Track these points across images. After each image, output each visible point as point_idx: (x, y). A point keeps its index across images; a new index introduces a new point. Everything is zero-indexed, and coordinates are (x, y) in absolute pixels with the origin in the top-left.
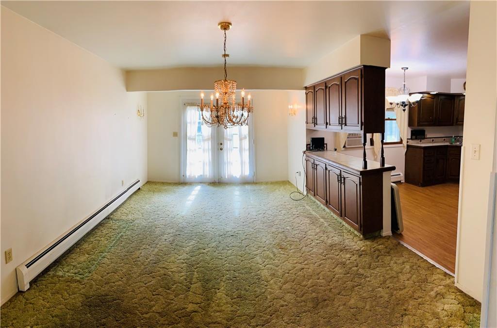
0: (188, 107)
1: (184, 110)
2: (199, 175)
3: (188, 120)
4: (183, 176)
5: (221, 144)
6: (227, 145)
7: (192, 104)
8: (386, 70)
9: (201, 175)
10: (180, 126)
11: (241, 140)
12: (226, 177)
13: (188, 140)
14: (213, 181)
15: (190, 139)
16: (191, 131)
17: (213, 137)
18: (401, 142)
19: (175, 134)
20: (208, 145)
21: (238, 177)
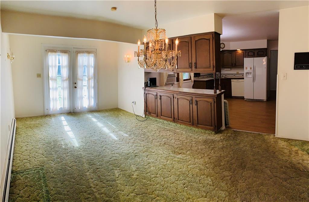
0: (49, 53)
1: (46, 56)
2: (60, 108)
3: (50, 64)
4: (47, 109)
5: (76, 83)
6: (79, 84)
7: (53, 51)
8: (221, 36)
9: (61, 108)
10: (42, 69)
11: (89, 79)
12: (79, 108)
13: (50, 81)
14: (69, 112)
15: (52, 79)
16: (53, 73)
17: (69, 77)
18: (190, 79)
19: (39, 76)
20: (66, 84)
21: (87, 107)
